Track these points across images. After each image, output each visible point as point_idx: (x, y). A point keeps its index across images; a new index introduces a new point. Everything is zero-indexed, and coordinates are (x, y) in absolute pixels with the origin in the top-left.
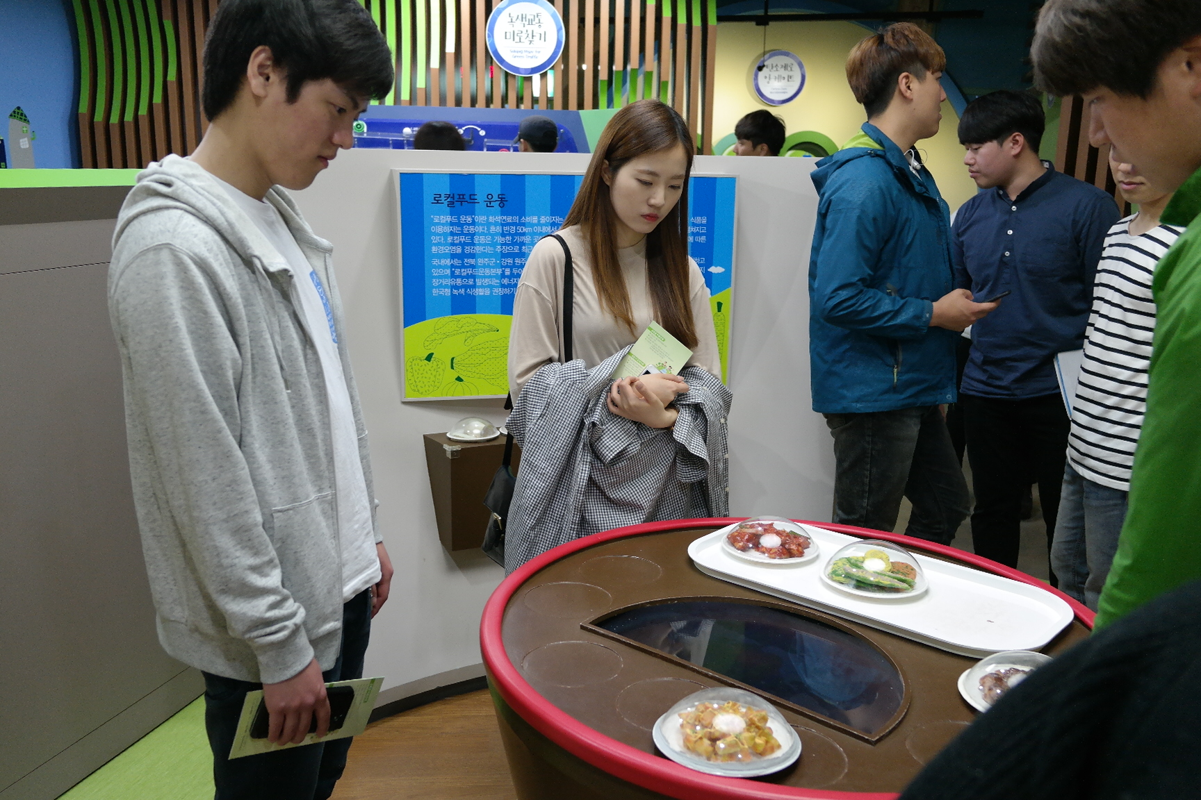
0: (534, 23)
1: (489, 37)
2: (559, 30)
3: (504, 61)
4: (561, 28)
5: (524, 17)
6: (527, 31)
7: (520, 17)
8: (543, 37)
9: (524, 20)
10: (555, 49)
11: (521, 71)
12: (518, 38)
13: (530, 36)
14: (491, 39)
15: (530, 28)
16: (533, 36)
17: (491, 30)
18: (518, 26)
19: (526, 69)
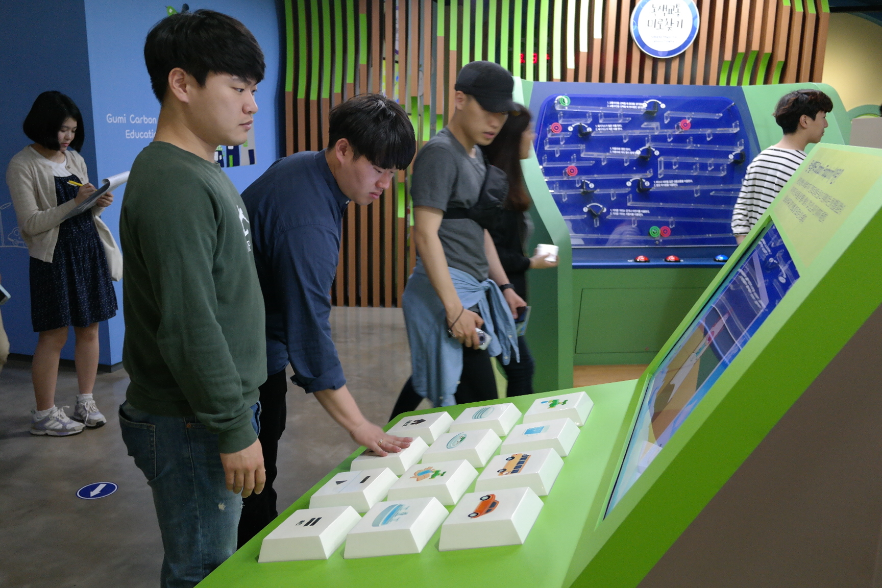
0: (673, 12)
1: (634, 24)
2: (694, 19)
3: (645, 45)
4: (696, 17)
5: (665, 7)
6: (667, 19)
7: (662, 8)
8: (681, 24)
9: (665, 9)
10: (690, 34)
11: (659, 54)
12: (659, 25)
13: (669, 23)
14: (636, 26)
15: (669, 17)
16: (671, 23)
17: (636, 19)
18: (660, 14)
19: (664, 52)
